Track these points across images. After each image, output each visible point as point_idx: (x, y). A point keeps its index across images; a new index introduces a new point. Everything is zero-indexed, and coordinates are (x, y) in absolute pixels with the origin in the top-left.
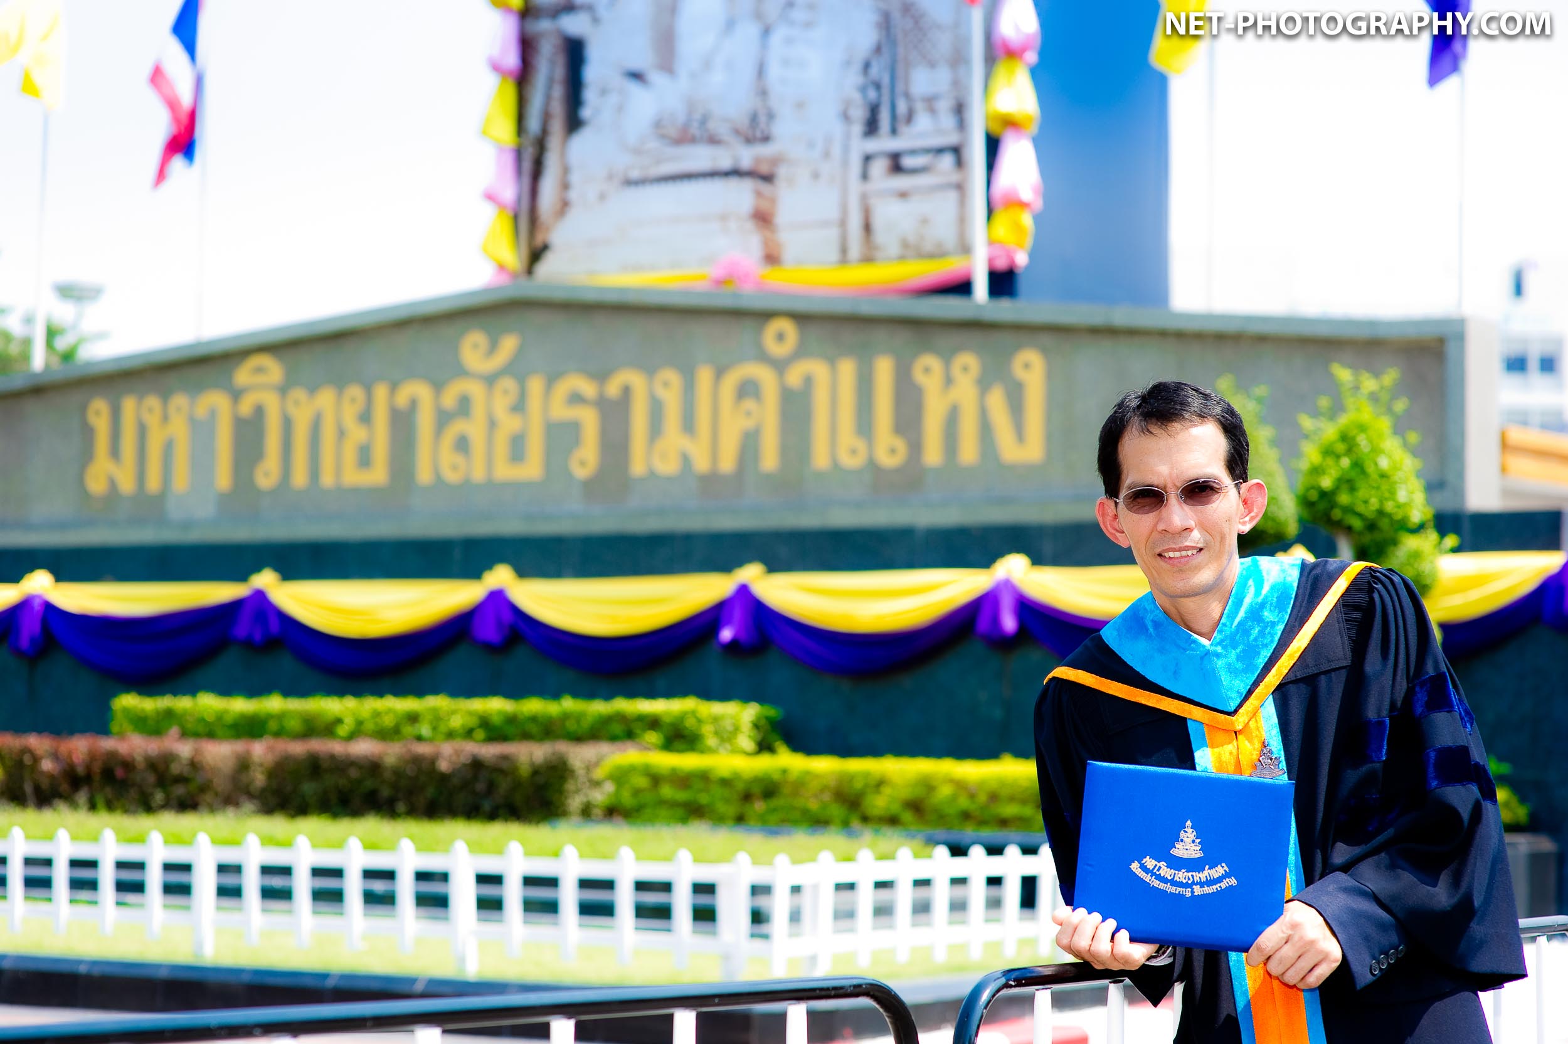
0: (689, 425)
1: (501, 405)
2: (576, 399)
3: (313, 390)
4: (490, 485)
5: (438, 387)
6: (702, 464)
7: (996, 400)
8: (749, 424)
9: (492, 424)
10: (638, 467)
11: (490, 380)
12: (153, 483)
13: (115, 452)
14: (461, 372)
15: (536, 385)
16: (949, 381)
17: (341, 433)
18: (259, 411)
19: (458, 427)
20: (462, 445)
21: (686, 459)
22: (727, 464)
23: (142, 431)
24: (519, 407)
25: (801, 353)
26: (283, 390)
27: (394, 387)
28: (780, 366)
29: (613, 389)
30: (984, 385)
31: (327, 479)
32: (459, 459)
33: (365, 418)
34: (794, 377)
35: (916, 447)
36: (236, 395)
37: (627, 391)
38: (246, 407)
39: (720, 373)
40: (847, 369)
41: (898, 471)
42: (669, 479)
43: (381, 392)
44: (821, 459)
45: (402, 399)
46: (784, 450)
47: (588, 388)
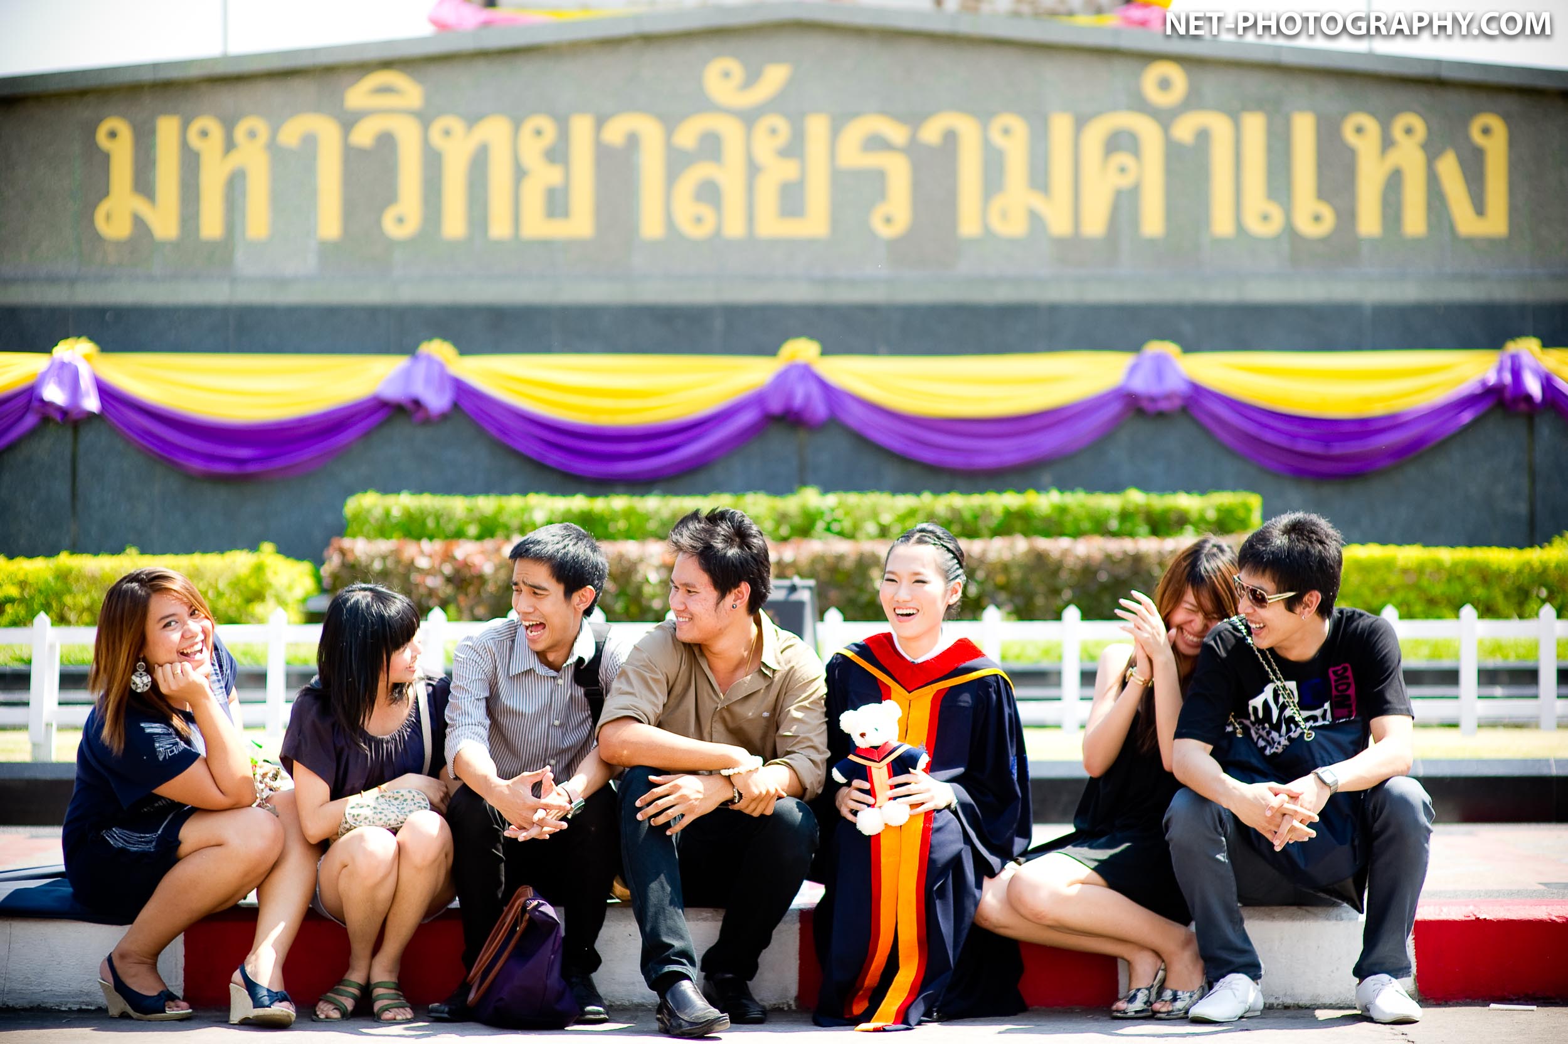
0: (1040, 180)
1: (765, 147)
2: (877, 143)
3: (472, 120)
4: (751, 241)
5: (670, 123)
6: (1059, 224)
7: (1449, 167)
8: (1126, 182)
9: (753, 169)
10: (969, 226)
11: (749, 118)
12: (211, 226)
13: (144, 185)
14: (705, 105)
15: (817, 127)
16: (1387, 143)
17: (520, 173)
18: (386, 142)
19: (702, 171)
20: (709, 193)
21: (1034, 217)
22: (1095, 225)
23: (190, 162)
24: (794, 149)
25: (1192, 102)
26: (424, 118)
27: (600, 122)
28: (1165, 118)
29: (931, 132)
30: (1432, 150)
31: (500, 228)
32: (707, 212)
33: (558, 154)
34: (1185, 129)
35: (1347, 215)
36: (348, 121)
37: (951, 137)
38: (364, 135)
39: (1080, 123)
40: (1255, 125)
41: (1324, 240)
42: (1013, 242)
43: (581, 127)
44: (1222, 224)
45: (615, 132)
46: (1171, 211)
47: (897, 133)
